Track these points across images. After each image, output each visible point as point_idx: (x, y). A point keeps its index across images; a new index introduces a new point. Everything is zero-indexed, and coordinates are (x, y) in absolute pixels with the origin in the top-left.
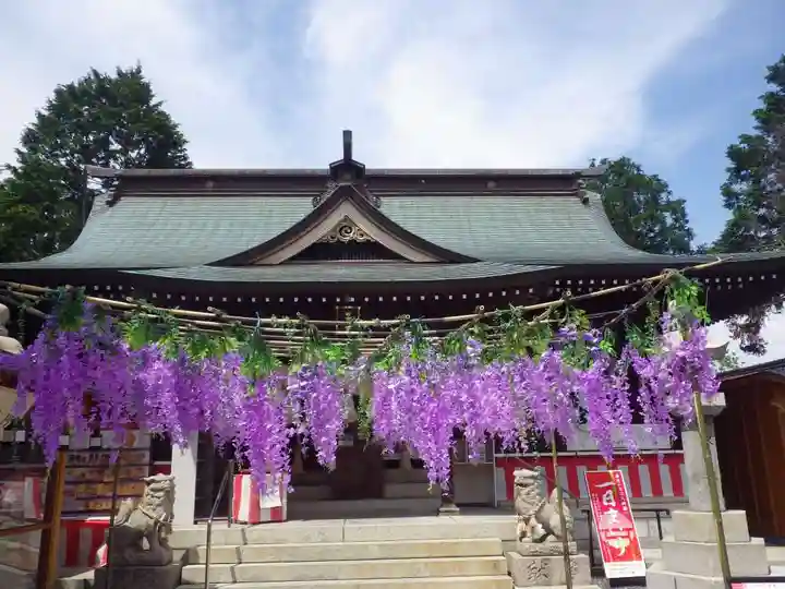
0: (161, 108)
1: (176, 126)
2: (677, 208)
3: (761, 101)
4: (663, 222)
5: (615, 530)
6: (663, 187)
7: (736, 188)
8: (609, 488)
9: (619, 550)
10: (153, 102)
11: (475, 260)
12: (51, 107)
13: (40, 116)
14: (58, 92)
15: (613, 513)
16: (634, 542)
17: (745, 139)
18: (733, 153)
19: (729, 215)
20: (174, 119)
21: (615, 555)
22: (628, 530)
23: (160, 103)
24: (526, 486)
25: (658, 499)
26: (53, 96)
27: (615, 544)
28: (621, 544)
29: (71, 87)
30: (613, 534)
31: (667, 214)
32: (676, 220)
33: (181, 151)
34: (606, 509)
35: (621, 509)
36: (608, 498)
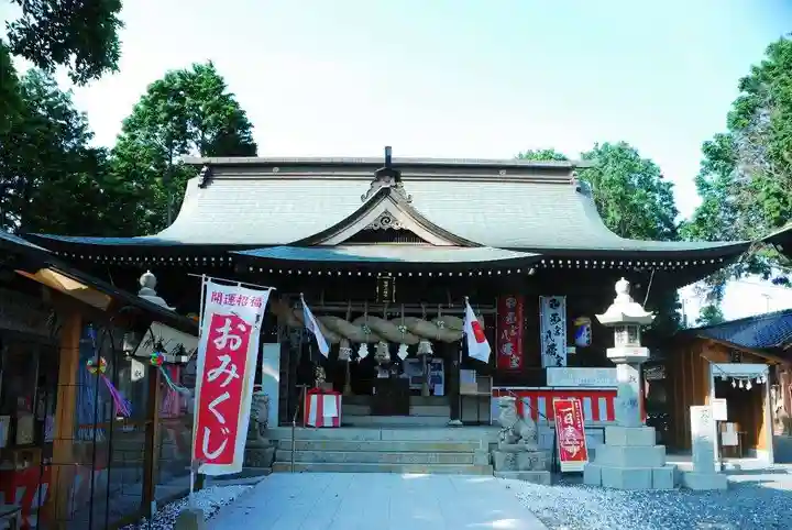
0: (232, 98)
1: (244, 112)
2: (665, 190)
5: (570, 440)
6: (654, 171)
7: (707, 179)
8: (569, 412)
9: (572, 454)
10: (224, 93)
11: (480, 245)
14: (150, 89)
15: (570, 430)
16: (582, 449)
17: (720, 137)
18: (708, 149)
20: (242, 108)
21: (569, 457)
22: (580, 440)
23: (230, 95)
24: (506, 407)
25: (596, 422)
27: (570, 449)
28: (574, 450)
30: (569, 443)
33: (246, 133)
34: (566, 426)
35: (576, 427)
36: (569, 419)
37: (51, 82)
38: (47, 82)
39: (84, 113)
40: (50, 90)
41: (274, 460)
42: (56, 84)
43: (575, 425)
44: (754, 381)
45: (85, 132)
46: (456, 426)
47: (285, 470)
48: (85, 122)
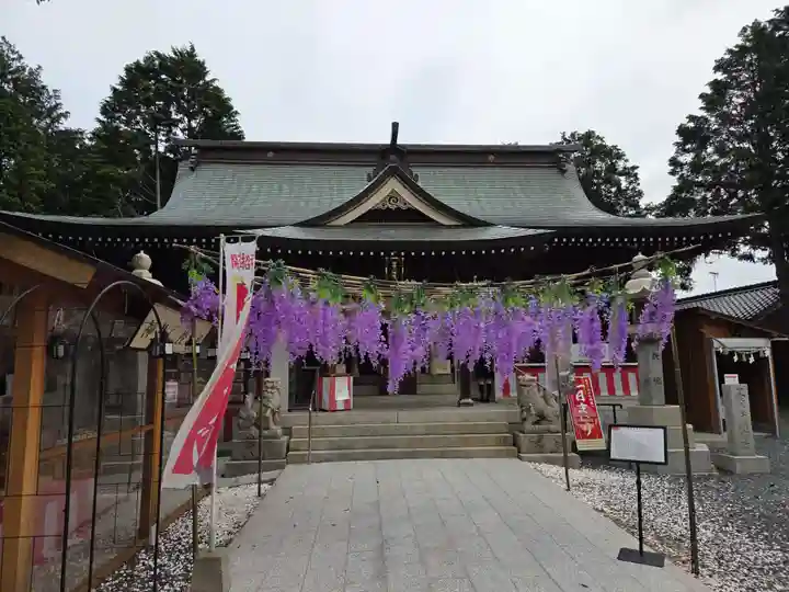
0: (216, 84)
1: (229, 99)
2: (631, 173)
3: (708, 87)
4: (618, 184)
5: (584, 418)
6: (620, 156)
7: (682, 159)
8: (581, 388)
9: (587, 432)
10: (208, 78)
12: (124, 83)
13: (115, 90)
14: (128, 70)
15: (583, 406)
16: (597, 427)
17: (692, 118)
18: (682, 131)
19: (674, 181)
20: (227, 94)
21: (583, 435)
22: (593, 418)
23: (214, 80)
25: (612, 397)
26: (123, 74)
27: (584, 427)
28: (588, 428)
29: (137, 64)
30: (582, 420)
31: (622, 178)
32: (630, 183)
33: (232, 121)
34: (578, 403)
35: (589, 404)
36: (580, 395)
37: (15, 56)
38: (12, 56)
39: (55, 91)
40: (16, 64)
41: (288, 450)
42: (20, 57)
43: (587, 402)
44: (756, 355)
45: (59, 112)
46: (468, 404)
47: (302, 460)
48: (58, 101)
